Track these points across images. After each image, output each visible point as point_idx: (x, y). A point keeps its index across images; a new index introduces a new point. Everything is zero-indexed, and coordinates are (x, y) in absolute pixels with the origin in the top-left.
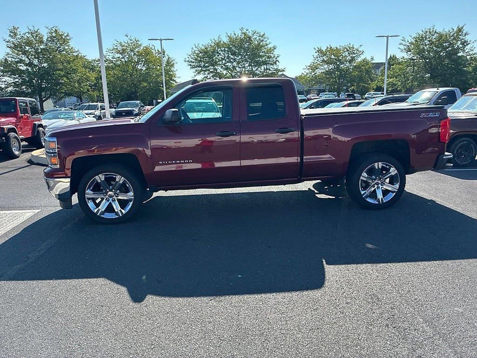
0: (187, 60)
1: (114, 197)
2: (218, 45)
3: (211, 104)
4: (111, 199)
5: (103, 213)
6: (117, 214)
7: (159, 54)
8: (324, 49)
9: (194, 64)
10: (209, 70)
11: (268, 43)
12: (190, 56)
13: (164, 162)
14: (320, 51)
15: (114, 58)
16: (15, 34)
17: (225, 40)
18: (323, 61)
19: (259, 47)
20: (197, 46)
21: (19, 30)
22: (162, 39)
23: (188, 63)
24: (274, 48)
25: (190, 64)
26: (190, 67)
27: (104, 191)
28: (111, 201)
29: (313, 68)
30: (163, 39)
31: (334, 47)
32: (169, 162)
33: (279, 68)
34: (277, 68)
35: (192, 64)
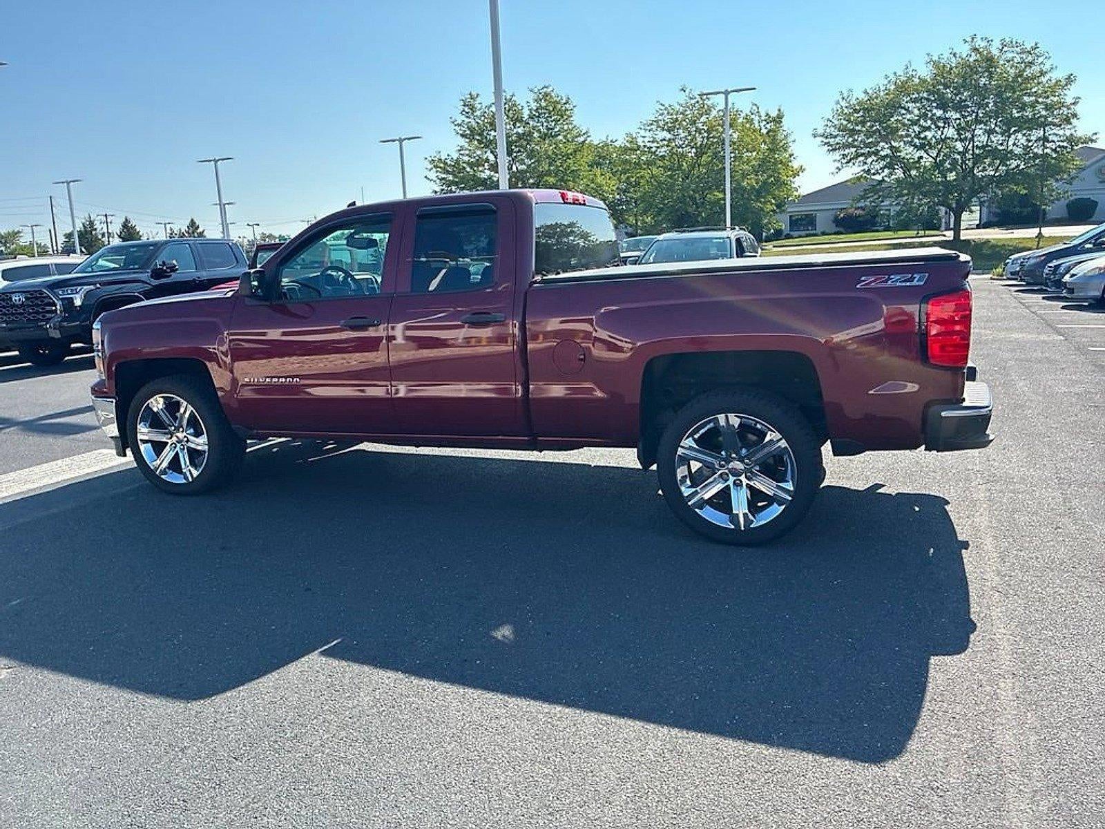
0: (820, 131)
2: (902, 88)
7: (768, 123)
9: (837, 140)
10: (876, 153)
11: (1046, 67)
12: (831, 121)
15: (653, 142)
16: (473, 108)
17: (924, 72)
19: (1021, 82)
20: (845, 95)
21: (479, 100)
23: (822, 139)
24: (1069, 79)
25: (827, 141)
26: (826, 148)
33: (1079, 134)
34: (1071, 135)
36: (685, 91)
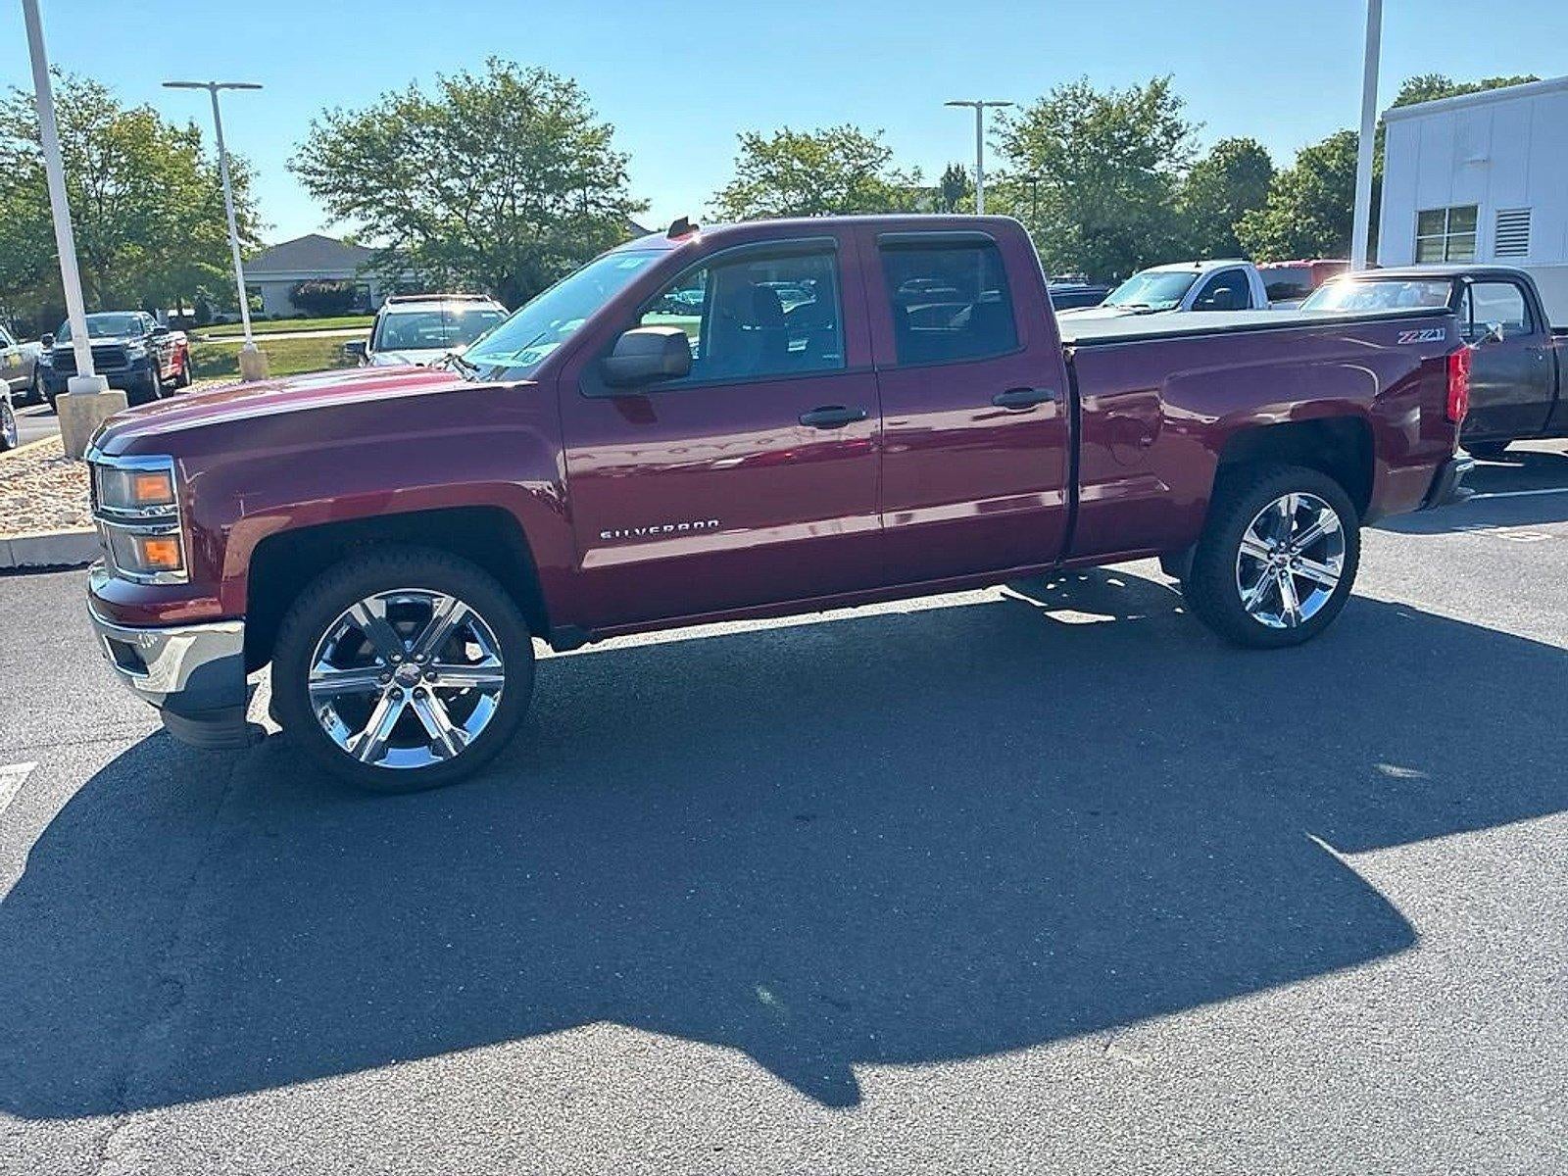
0: (298, 163)
1: (420, 685)
2: (410, 112)
3: (494, 315)
4: (408, 692)
5: (380, 751)
6: (437, 747)
7: (175, 142)
8: (768, 139)
9: (325, 179)
10: (380, 202)
11: (585, 112)
12: (308, 150)
13: (617, 533)
14: (755, 145)
17: (434, 96)
18: (769, 178)
19: (557, 126)
20: (332, 113)
22: (217, 83)
23: (302, 175)
24: (607, 130)
25: (310, 178)
26: (307, 189)
27: (378, 660)
28: (408, 698)
29: (737, 199)
30: (223, 82)
31: (797, 132)
32: (637, 531)
33: (630, 199)
34: (622, 200)
35: (318, 179)
36: (59, 75)
